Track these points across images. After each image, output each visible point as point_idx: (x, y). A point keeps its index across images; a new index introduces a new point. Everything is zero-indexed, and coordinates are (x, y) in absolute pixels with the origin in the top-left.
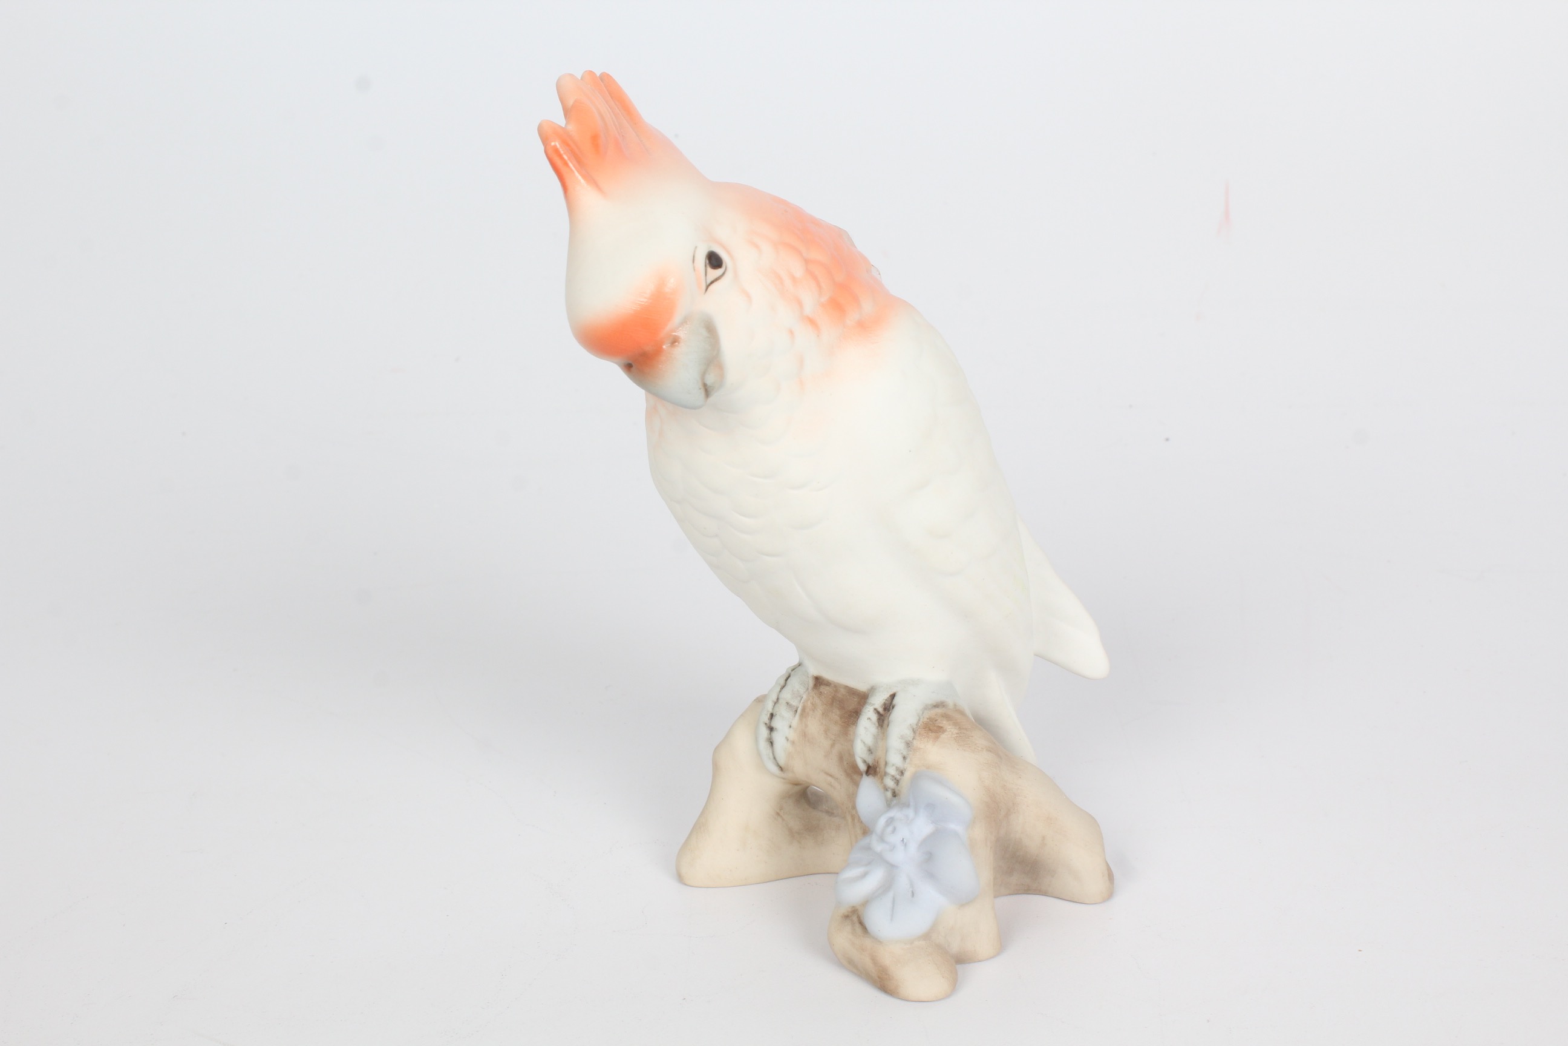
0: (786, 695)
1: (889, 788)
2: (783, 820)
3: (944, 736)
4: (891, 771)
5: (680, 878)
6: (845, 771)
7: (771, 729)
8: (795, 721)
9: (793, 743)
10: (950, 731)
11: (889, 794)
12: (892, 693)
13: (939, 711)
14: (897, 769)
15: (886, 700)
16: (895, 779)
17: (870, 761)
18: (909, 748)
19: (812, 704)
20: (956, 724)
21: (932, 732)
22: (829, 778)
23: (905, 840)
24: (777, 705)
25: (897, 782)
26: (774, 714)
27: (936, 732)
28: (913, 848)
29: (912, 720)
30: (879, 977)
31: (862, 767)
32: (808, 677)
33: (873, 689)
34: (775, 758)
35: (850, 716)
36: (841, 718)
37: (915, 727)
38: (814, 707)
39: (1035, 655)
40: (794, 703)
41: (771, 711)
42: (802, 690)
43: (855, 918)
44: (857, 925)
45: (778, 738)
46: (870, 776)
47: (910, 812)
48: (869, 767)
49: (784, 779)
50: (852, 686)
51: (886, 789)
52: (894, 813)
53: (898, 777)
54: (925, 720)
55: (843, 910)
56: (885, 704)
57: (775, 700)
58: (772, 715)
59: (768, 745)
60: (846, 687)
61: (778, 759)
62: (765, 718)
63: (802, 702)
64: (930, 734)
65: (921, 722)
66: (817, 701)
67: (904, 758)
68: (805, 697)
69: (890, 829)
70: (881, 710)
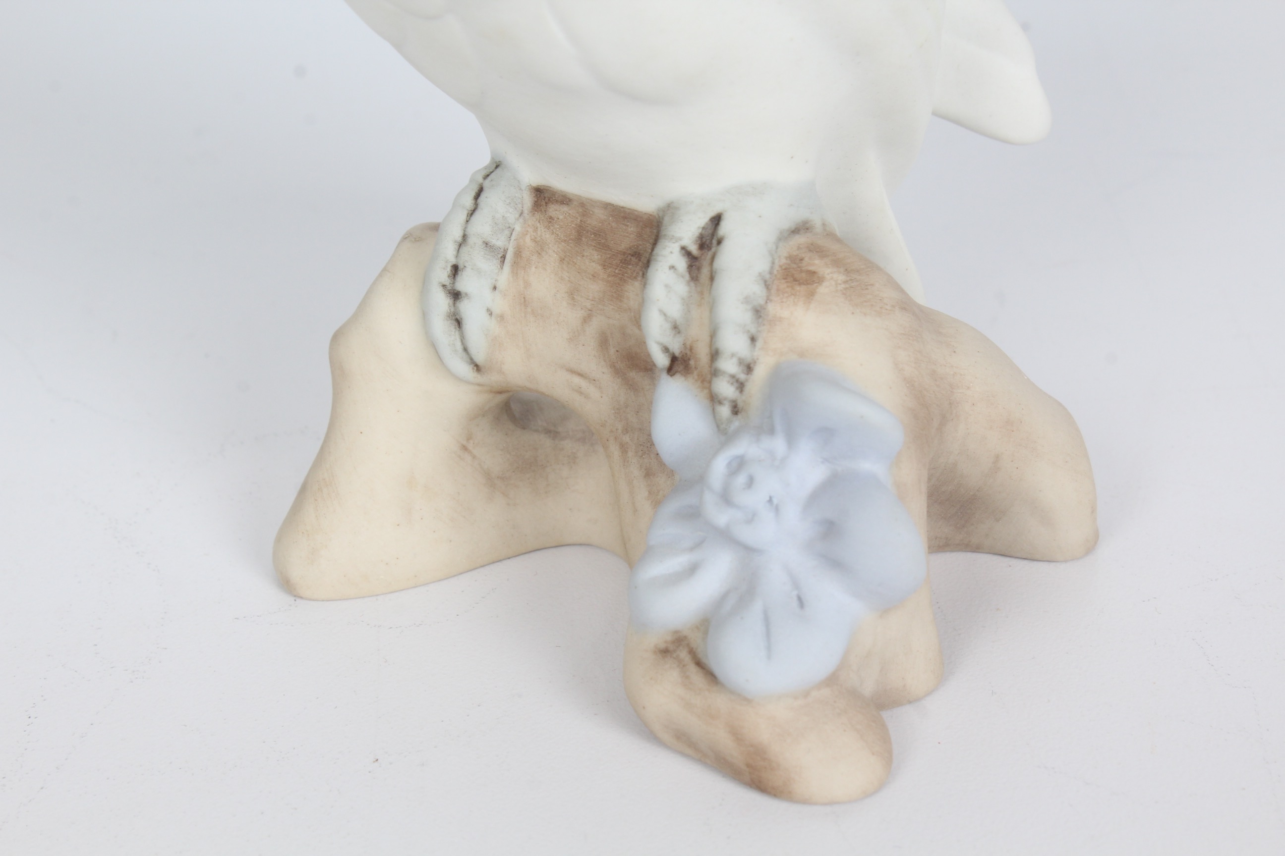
0: (482, 226)
1: (725, 399)
2: (474, 457)
3: (823, 290)
4: (729, 366)
5: (286, 585)
6: (613, 366)
7: (456, 295)
8: (504, 277)
9: (501, 318)
10: (832, 278)
11: (725, 411)
12: (712, 213)
13: (801, 239)
14: (741, 362)
15: (703, 228)
16: (737, 381)
17: (676, 347)
18: (760, 320)
19: (534, 240)
20: (837, 263)
21: (800, 284)
22: (577, 380)
23: (775, 501)
24: (464, 249)
25: (741, 386)
26: (461, 266)
27: (806, 283)
28: (792, 514)
29: (762, 265)
30: (748, 765)
31: (661, 360)
32: (521, 189)
33: (670, 209)
34: (465, 350)
35: (625, 262)
36: (604, 267)
37: (768, 276)
38: (540, 248)
39: (935, 114)
40: (499, 242)
41: (453, 261)
42: (512, 216)
43: (684, 654)
44: (692, 669)
45: (472, 311)
46: (678, 376)
47: (779, 444)
48: (674, 359)
49: (479, 385)
50: (622, 204)
51: (714, 399)
52: (743, 447)
53: (742, 377)
54: (784, 261)
55: (656, 638)
56: (701, 237)
57: (460, 239)
58: (456, 269)
59: (451, 326)
60: (608, 206)
61: (473, 351)
62: (442, 275)
63: (513, 238)
64: (798, 288)
65: (777, 267)
66: (547, 236)
67: (753, 339)
68: (518, 228)
69: (741, 480)
70: (694, 249)
